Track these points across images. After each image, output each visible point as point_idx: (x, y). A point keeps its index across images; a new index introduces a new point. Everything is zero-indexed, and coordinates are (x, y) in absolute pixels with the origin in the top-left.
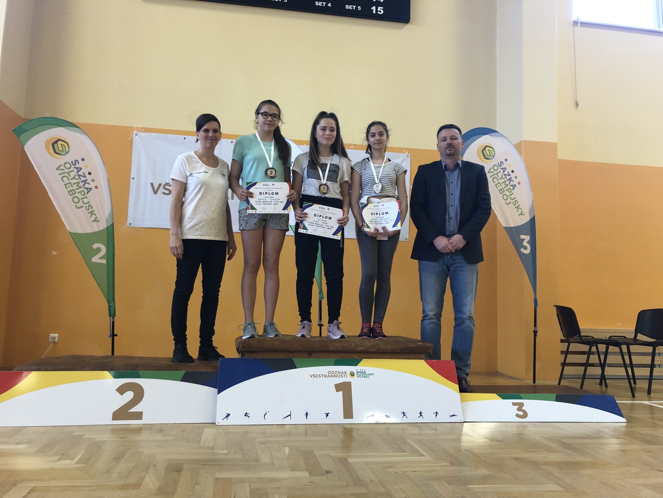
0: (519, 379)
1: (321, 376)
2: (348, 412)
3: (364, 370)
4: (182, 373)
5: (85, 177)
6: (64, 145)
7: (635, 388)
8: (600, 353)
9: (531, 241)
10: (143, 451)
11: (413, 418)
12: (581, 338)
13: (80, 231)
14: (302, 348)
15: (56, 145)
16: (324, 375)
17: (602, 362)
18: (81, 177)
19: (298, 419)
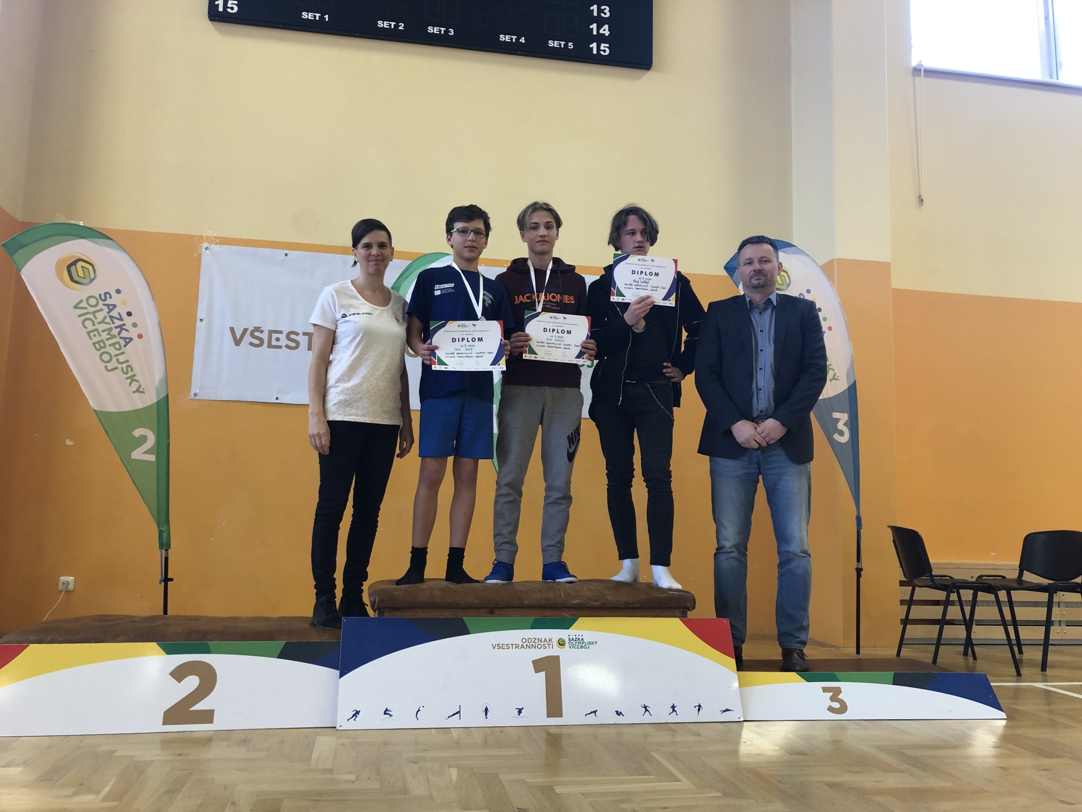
0: (832, 646)
1: (511, 646)
2: (554, 706)
3: (581, 635)
4: (280, 644)
5: (121, 319)
6: (88, 269)
7: (1021, 660)
8: (964, 603)
9: (851, 422)
10: (214, 779)
11: (660, 714)
12: (932, 580)
13: (112, 408)
14: (479, 602)
15: (73, 268)
16: (516, 645)
17: (968, 618)
18: (115, 320)
19: (472, 718)
